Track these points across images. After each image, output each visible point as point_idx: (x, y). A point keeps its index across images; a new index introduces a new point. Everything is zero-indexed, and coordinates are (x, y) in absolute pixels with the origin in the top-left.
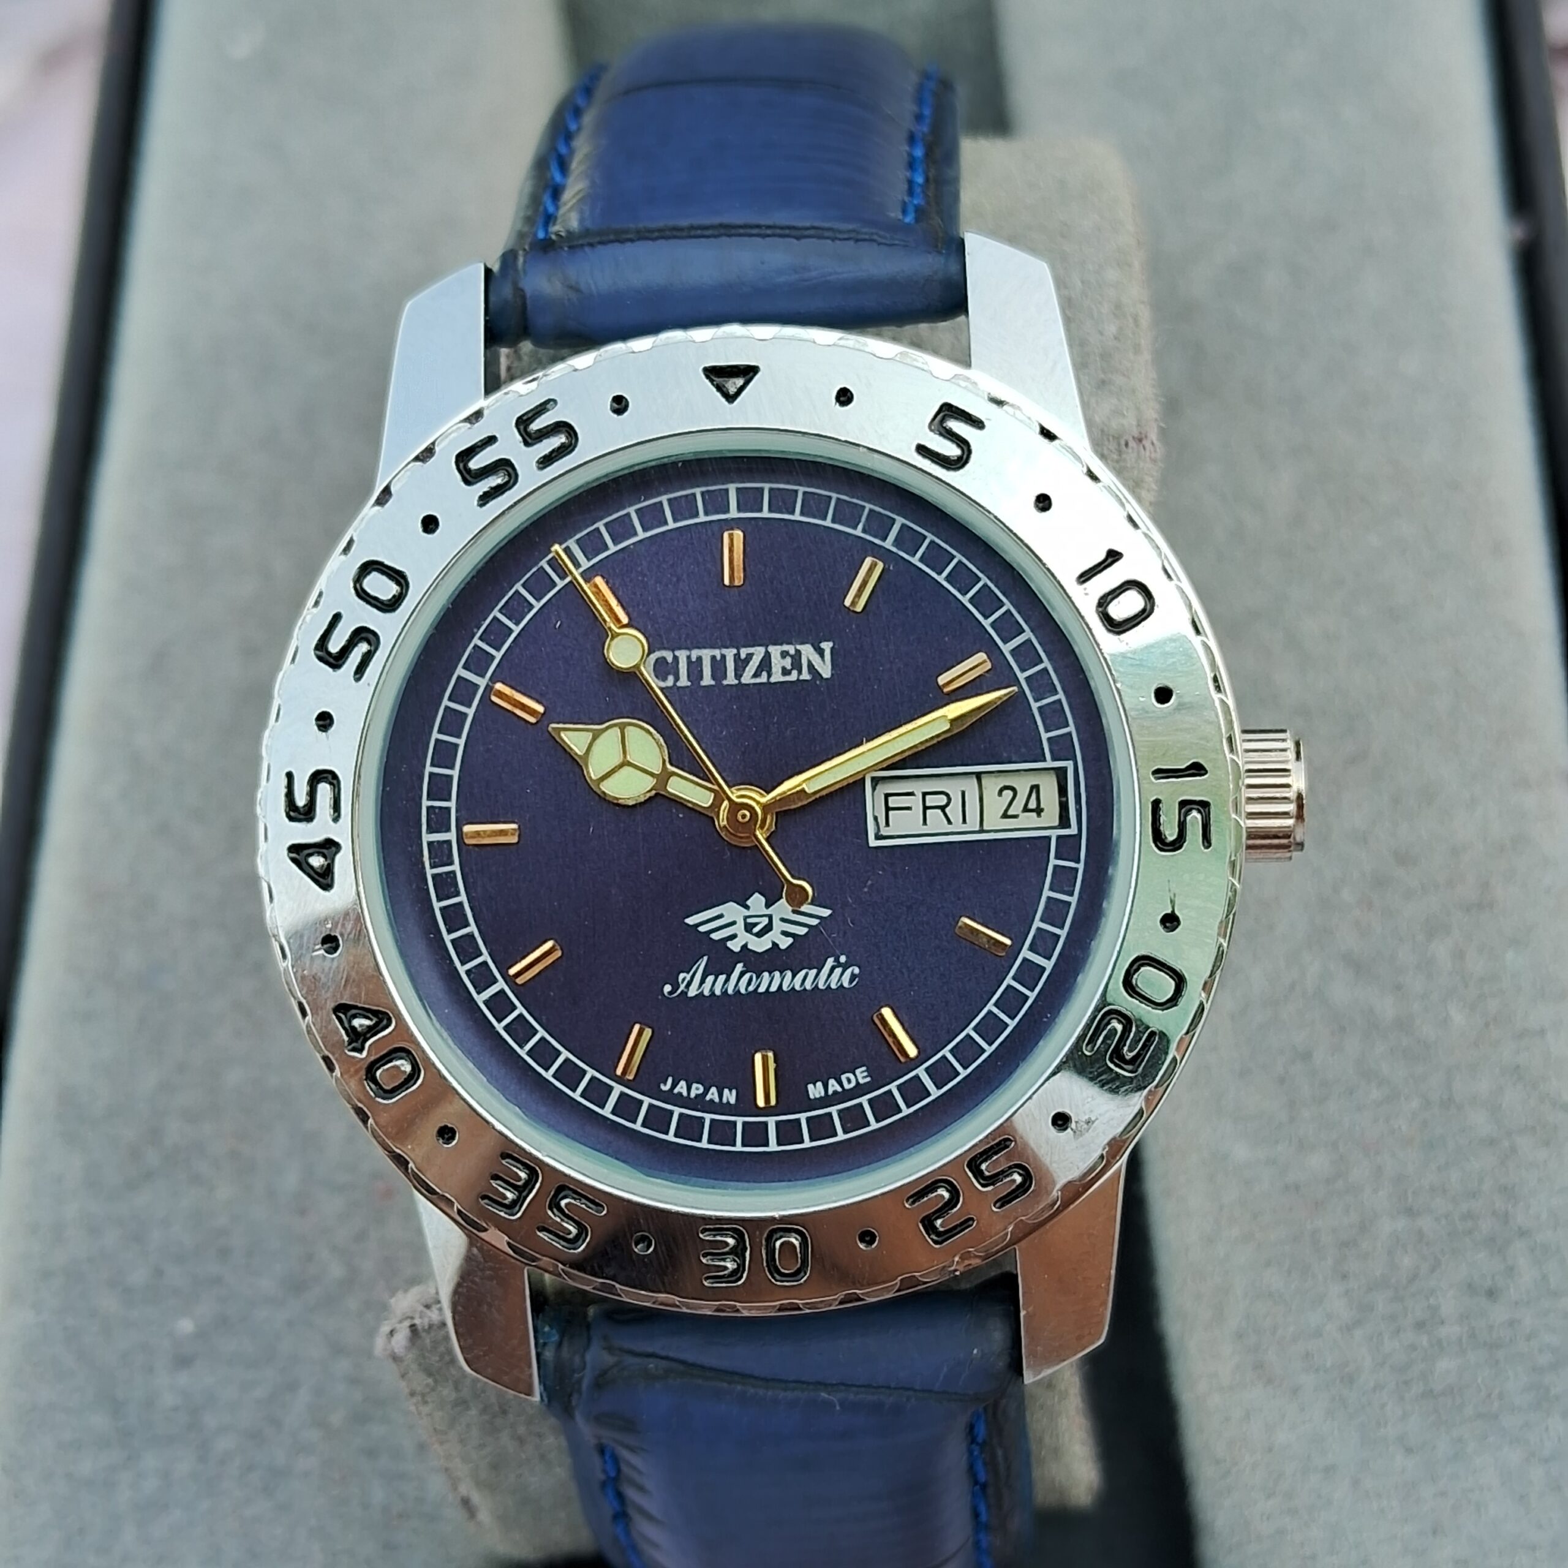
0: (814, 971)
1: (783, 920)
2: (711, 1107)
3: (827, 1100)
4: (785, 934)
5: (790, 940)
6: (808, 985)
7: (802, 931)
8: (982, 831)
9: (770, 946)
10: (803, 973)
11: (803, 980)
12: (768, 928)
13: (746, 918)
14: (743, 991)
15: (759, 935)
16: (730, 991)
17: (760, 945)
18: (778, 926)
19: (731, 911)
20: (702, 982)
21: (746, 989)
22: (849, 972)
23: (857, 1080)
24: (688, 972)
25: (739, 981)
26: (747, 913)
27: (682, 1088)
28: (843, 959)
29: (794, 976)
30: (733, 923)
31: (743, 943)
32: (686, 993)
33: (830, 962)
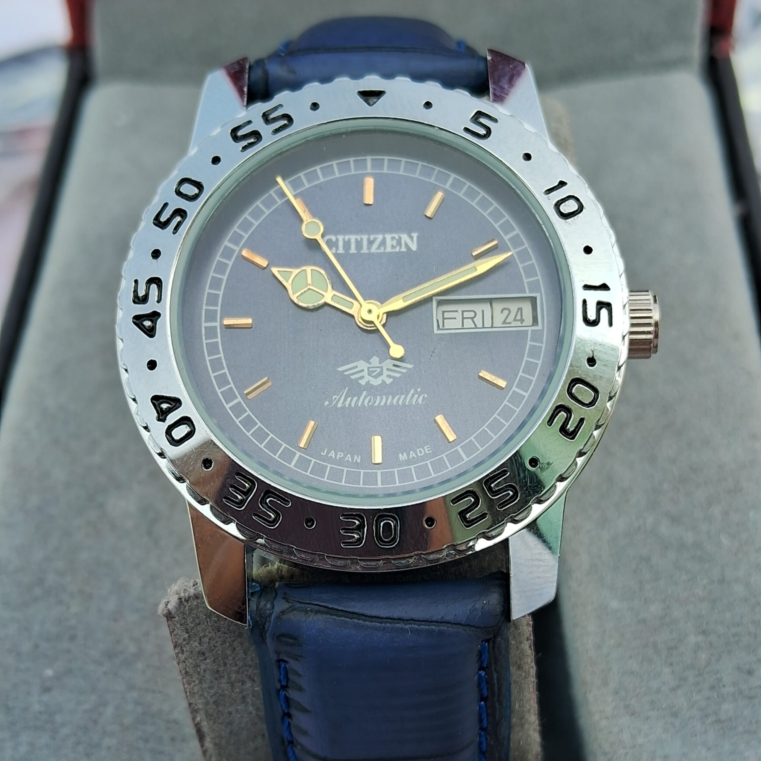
0: (404, 396)
1: (388, 369)
2: (349, 464)
3: (409, 462)
4: (389, 376)
5: (392, 380)
6: (400, 402)
7: (398, 375)
8: (492, 327)
9: (381, 382)
10: (398, 396)
11: (398, 400)
12: (381, 374)
13: (368, 368)
14: (366, 405)
15: (376, 377)
16: (359, 405)
17: (375, 382)
18: (386, 373)
19: (362, 365)
20: (345, 400)
21: (368, 404)
22: (421, 397)
23: (425, 451)
24: (338, 396)
25: (364, 400)
26: (370, 366)
27: (332, 454)
28: (419, 390)
29: (393, 398)
30: (363, 371)
31: (368, 380)
32: (337, 406)
33: (412, 391)
